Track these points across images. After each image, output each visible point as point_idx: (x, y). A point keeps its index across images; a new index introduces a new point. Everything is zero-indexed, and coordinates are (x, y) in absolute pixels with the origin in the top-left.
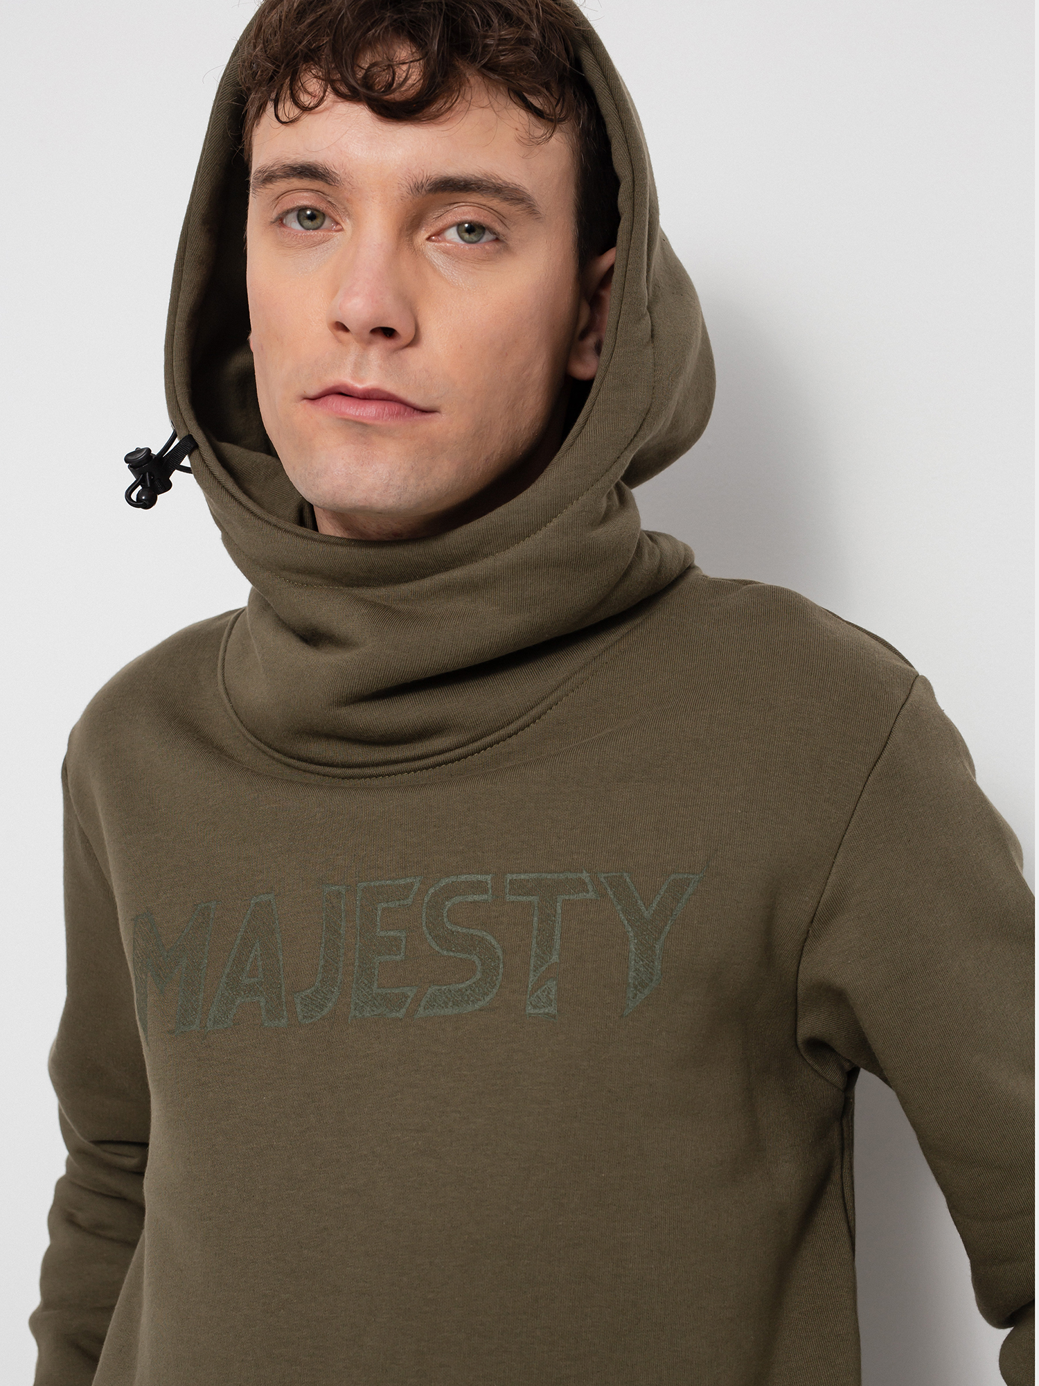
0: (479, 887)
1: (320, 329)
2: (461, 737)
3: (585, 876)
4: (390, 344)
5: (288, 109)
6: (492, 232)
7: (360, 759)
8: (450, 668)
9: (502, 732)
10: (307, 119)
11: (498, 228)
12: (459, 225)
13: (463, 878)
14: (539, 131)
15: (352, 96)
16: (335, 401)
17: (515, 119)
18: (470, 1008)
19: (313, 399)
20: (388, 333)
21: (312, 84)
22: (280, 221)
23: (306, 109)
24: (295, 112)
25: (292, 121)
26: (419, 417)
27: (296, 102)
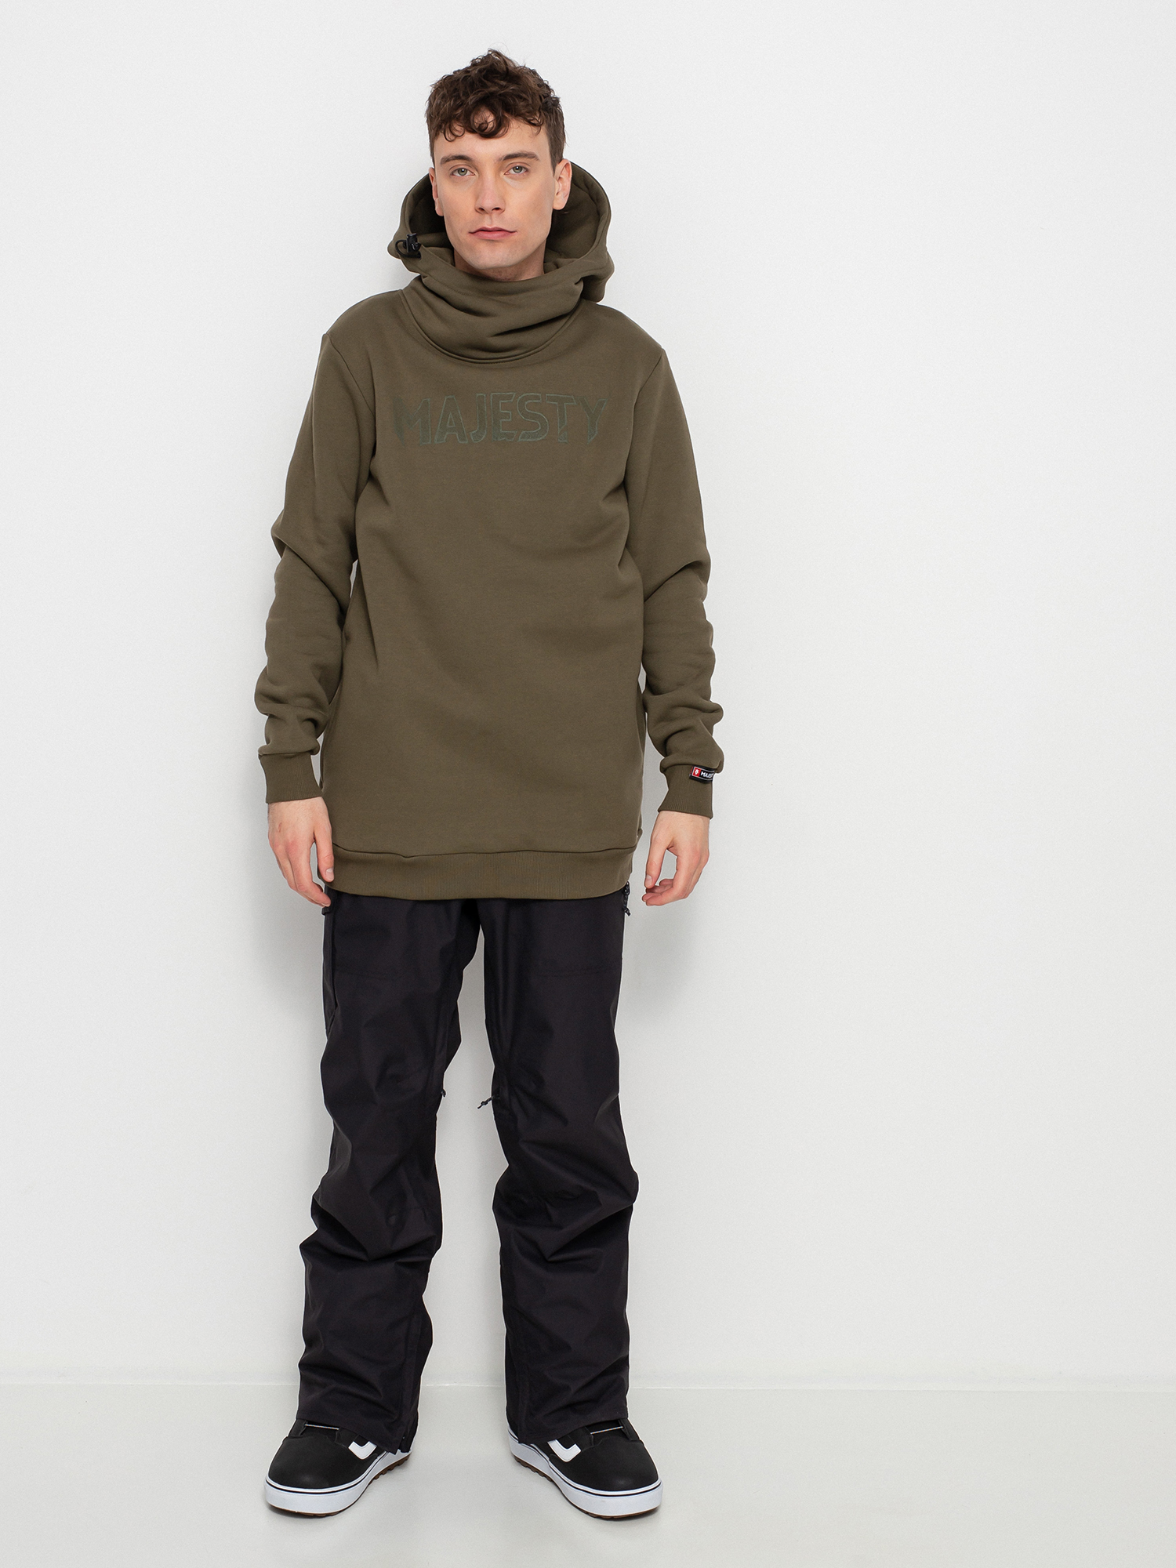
0: (537, 398)
1: (471, 209)
2: (522, 351)
3: (572, 397)
4: (498, 211)
5: (449, 136)
6: (525, 168)
7: (492, 357)
8: (540, 322)
9: (536, 350)
10: (457, 140)
11: (527, 167)
12: (513, 168)
13: (531, 394)
14: (535, 130)
15: (472, 131)
16: (481, 233)
17: (527, 129)
18: (538, 439)
19: (472, 233)
20: (497, 209)
21: (458, 128)
22: (452, 174)
23: (457, 136)
24: (452, 138)
25: (453, 141)
26: (511, 234)
27: (453, 134)
